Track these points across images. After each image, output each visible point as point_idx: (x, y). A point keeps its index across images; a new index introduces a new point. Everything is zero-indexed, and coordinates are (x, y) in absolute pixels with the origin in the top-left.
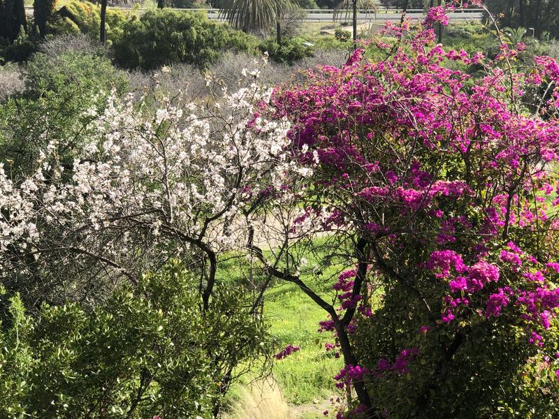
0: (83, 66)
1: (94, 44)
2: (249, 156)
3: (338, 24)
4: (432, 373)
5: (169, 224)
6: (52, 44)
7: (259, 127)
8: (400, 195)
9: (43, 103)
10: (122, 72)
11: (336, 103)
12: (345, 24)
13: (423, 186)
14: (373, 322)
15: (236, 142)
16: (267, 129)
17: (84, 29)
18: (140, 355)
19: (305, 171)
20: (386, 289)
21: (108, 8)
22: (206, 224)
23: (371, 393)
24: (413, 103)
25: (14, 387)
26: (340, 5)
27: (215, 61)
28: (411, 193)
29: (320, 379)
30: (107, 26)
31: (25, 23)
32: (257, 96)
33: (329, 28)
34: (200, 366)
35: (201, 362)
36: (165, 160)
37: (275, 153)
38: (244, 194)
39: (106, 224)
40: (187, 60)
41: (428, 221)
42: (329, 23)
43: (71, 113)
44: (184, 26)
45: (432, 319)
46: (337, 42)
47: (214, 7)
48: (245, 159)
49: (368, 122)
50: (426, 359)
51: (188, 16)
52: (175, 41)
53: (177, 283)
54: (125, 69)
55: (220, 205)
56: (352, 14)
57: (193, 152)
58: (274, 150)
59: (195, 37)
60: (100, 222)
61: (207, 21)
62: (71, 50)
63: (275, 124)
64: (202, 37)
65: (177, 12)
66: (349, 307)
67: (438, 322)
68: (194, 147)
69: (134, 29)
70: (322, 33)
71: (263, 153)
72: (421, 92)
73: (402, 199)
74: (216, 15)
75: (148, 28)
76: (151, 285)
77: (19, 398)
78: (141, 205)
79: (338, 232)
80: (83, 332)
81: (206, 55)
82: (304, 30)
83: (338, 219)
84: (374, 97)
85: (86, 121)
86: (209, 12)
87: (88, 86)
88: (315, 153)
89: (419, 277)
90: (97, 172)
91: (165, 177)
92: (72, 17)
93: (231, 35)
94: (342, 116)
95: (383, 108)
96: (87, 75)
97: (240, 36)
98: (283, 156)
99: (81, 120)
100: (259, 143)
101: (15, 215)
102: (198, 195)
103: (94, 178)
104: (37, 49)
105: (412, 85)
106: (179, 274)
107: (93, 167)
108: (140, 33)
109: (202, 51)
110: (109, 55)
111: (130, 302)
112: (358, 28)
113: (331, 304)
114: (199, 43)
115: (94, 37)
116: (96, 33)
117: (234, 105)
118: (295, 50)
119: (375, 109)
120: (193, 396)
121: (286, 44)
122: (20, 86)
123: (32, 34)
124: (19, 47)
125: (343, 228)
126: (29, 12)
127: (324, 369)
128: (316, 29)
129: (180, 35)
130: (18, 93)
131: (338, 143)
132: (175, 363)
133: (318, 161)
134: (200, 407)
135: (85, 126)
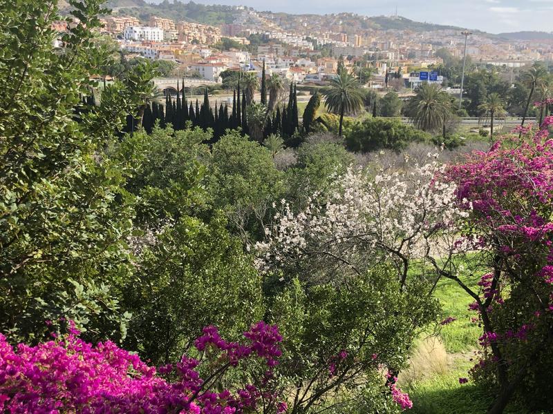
0: (329, 150)
1: (335, 138)
2: (430, 204)
3: (481, 126)
4: (541, 341)
5: (380, 241)
6: (312, 137)
7: (437, 187)
8: (524, 230)
9: (307, 170)
10: (350, 153)
11: (484, 173)
12: (485, 126)
13: (539, 225)
14: (503, 307)
15: (423, 195)
16: (442, 188)
17: (330, 129)
18: (366, 317)
19: (463, 214)
20: (512, 287)
21: (344, 117)
22: (403, 242)
23: (501, 350)
24: (534, 175)
25: (297, 329)
26: (483, 115)
27: (405, 147)
28: (532, 230)
29: (466, 339)
30: (343, 128)
31: (298, 126)
32: (436, 169)
33: (475, 128)
34: (401, 326)
35: (403, 324)
36: (380, 204)
37: (446, 203)
38: (426, 226)
39: (345, 240)
40: (388, 147)
41: (541, 247)
42: (476, 126)
43: (322, 176)
44: (387, 127)
45: (543, 308)
46: (480, 137)
47: (406, 116)
48: (428, 206)
49: (504, 185)
50: (538, 332)
51: (390, 121)
52: (382, 136)
53: (388, 276)
54: (352, 152)
55: (411, 232)
56: (490, 120)
57: (395, 200)
58: (446, 201)
59: (394, 133)
60: (341, 238)
61: (401, 124)
62: (322, 141)
63: (447, 186)
64: (398, 134)
65: (384, 119)
66: (489, 297)
67: (546, 309)
68: (396, 198)
69: (358, 129)
70: (471, 132)
71: (439, 203)
72: (538, 167)
73: (525, 233)
74: (407, 121)
75: (366, 128)
76: (373, 276)
77: (298, 335)
78: (365, 229)
79: (482, 251)
80: (334, 301)
81: (400, 144)
82: (460, 130)
83: (483, 242)
84: (508, 170)
85: (331, 181)
86: (402, 119)
87: (333, 161)
88: (471, 203)
89: (534, 281)
90: (340, 210)
91: (379, 214)
92: (324, 123)
93: (415, 133)
94: (487, 181)
95: (515, 177)
96: (331, 155)
97: (420, 133)
98: (451, 205)
99: (327, 180)
100: (436, 196)
101: (294, 232)
102: (398, 226)
103: (338, 214)
104: (303, 141)
105: (533, 164)
106: (390, 271)
107: (338, 207)
108: (362, 132)
109: (398, 142)
110: (343, 144)
111: (361, 286)
112: (494, 128)
113: (477, 294)
114: (396, 138)
115: (335, 134)
116: (337, 131)
117: (422, 174)
118: (454, 141)
119: (508, 178)
120: (397, 343)
121: (448, 138)
122: (294, 161)
123: (301, 132)
124: (294, 139)
125: (485, 249)
126: (301, 120)
127: (469, 333)
128: (467, 129)
129: (385, 132)
130: (293, 165)
131: (484, 197)
132: (387, 323)
133: (472, 208)
134: (401, 350)
135: (330, 184)
